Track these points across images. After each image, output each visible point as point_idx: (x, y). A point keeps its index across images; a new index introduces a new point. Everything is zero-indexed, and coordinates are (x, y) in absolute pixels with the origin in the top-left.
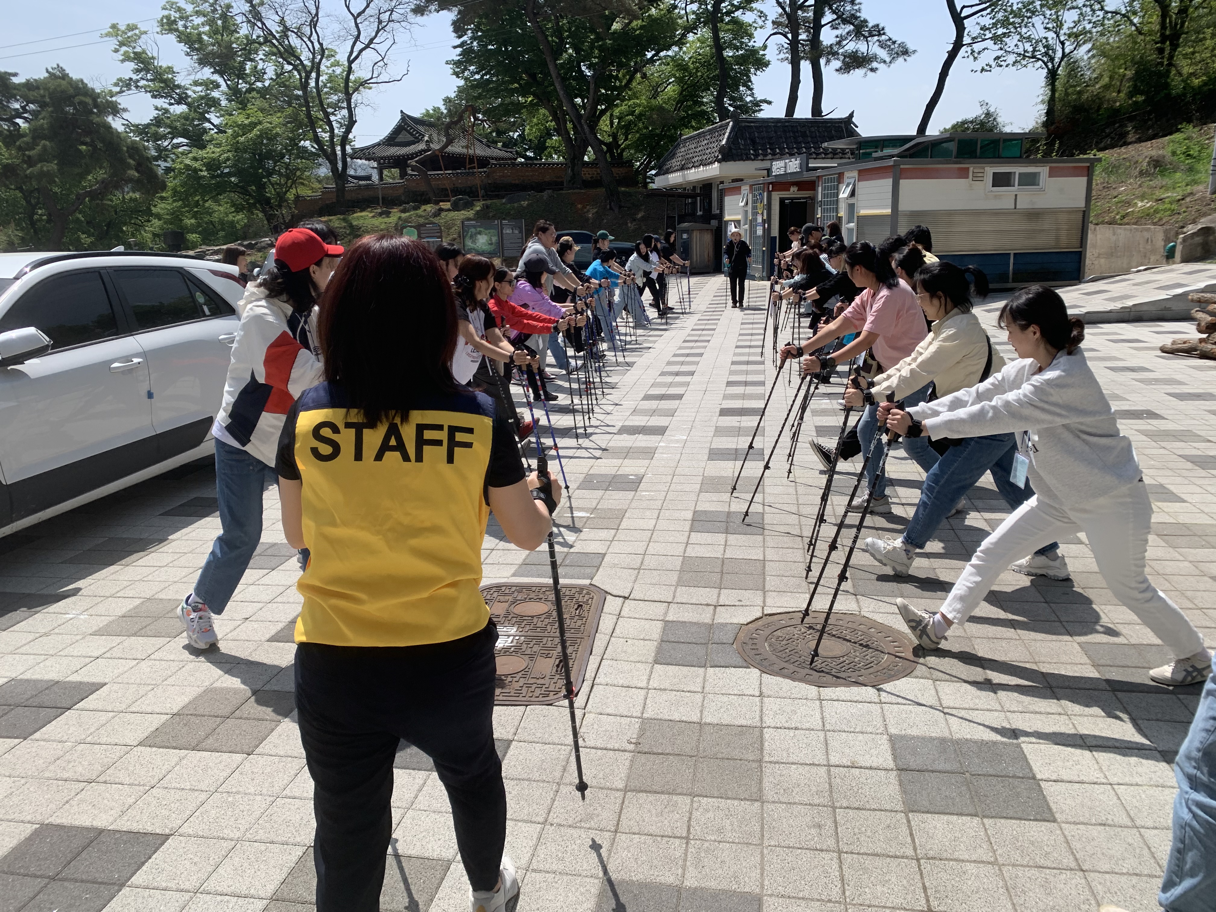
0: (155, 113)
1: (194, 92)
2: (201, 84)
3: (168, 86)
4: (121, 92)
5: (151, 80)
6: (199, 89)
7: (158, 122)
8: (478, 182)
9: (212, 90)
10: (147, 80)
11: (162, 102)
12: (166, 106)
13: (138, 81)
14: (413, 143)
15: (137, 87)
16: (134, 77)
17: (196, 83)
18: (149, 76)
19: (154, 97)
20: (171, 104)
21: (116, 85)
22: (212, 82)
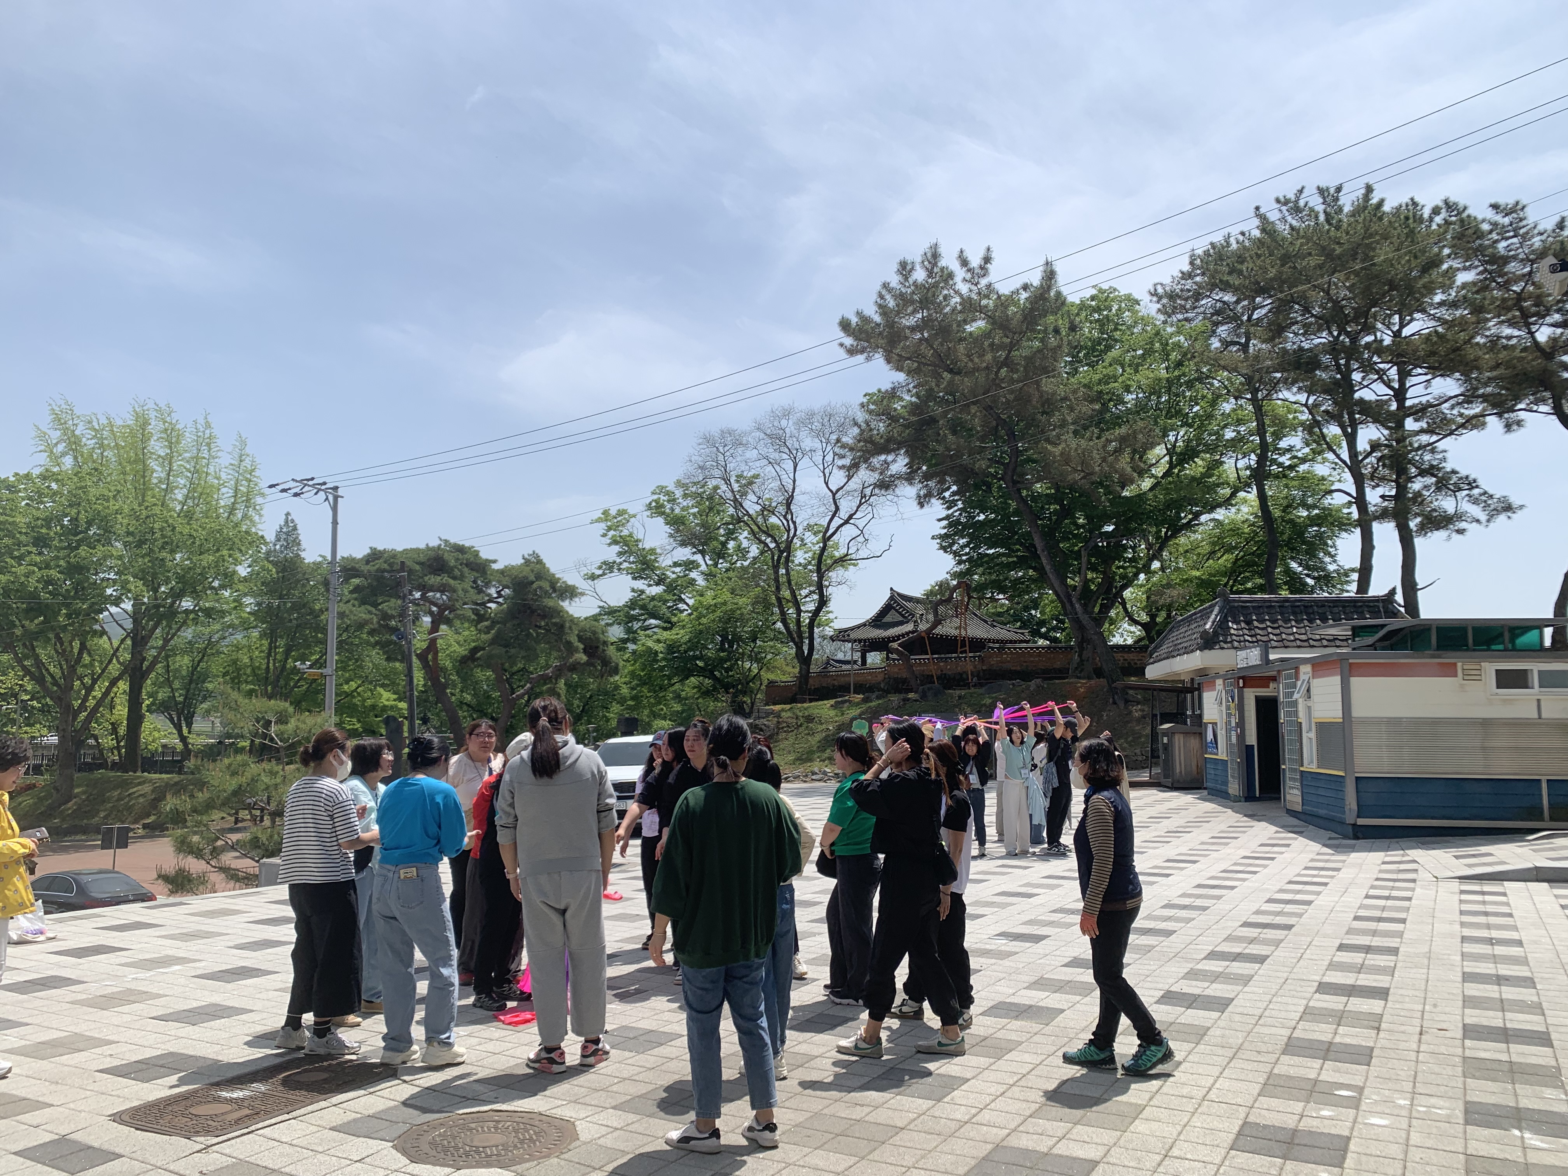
0: (630, 595)
1: (674, 573)
2: (680, 565)
3: (648, 567)
4: (604, 574)
5: (633, 562)
6: (678, 569)
7: (632, 604)
8: (970, 668)
9: (690, 570)
10: (630, 563)
11: (640, 584)
12: (644, 587)
13: (621, 563)
14: (901, 623)
15: (619, 569)
16: (618, 560)
17: (676, 564)
18: (632, 559)
19: (635, 578)
20: (650, 585)
21: (600, 568)
22: (693, 562)
